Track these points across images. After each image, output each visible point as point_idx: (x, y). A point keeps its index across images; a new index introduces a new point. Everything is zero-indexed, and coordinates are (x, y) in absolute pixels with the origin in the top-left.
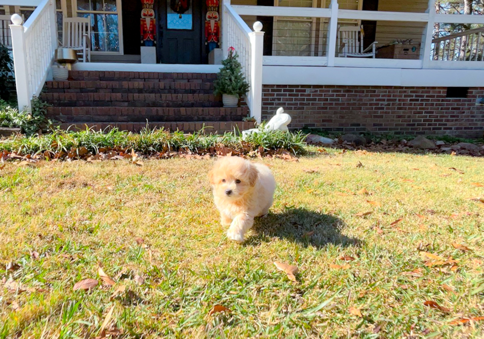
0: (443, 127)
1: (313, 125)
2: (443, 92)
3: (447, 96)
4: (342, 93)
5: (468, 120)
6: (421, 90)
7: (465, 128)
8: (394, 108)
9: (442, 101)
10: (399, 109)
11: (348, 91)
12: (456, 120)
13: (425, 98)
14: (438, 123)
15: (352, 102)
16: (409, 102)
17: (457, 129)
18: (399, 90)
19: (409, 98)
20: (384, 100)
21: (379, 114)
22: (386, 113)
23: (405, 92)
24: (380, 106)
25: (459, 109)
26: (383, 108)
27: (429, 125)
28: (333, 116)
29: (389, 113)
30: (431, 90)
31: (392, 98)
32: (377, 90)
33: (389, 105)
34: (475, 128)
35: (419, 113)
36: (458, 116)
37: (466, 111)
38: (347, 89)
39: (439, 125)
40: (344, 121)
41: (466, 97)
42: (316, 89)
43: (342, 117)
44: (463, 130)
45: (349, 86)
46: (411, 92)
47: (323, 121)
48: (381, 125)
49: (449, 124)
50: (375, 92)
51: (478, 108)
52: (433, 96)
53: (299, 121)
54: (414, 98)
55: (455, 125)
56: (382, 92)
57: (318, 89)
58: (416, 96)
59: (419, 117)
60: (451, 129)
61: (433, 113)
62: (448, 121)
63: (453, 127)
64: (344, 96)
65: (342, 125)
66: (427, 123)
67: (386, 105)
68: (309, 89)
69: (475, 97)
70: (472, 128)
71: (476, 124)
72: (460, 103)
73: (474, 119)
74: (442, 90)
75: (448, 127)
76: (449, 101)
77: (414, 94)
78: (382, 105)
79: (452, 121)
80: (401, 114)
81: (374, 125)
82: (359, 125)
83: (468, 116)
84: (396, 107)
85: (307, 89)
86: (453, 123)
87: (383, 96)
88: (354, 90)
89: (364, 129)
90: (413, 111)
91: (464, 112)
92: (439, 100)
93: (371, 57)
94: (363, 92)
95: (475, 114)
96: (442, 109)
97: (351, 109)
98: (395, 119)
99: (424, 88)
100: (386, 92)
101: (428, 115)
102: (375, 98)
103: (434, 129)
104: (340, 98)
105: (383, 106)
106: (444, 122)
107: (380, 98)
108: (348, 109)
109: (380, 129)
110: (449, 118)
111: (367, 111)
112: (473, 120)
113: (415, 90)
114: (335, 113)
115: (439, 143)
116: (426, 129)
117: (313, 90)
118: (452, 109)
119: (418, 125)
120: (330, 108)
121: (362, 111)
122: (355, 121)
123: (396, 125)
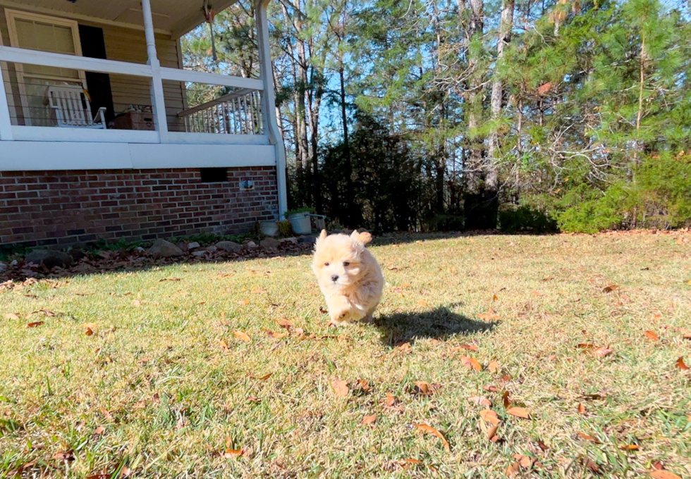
0: (207, 222)
2: (197, 175)
3: (203, 181)
4: (39, 183)
5: (237, 211)
6: (165, 174)
7: (236, 221)
8: (133, 202)
9: (198, 187)
10: (140, 202)
11: (48, 180)
12: (222, 212)
13: (174, 184)
14: (199, 217)
15: (60, 196)
16: (152, 191)
17: (226, 223)
18: (133, 175)
19: (151, 186)
20: (114, 191)
21: (111, 212)
22: (122, 209)
23: (143, 177)
24: (109, 200)
25: (221, 196)
26: (115, 203)
27: (189, 221)
28: (33, 221)
29: (126, 209)
30: (180, 174)
31: (125, 186)
32: (98, 176)
33: (123, 197)
34: (248, 220)
35: (170, 205)
36: (223, 207)
37: (230, 199)
38: (46, 175)
39: (202, 220)
40: (54, 227)
41: (227, 180)
43: (50, 222)
44: (233, 224)
45: (49, 172)
46: (152, 177)
47: (16, 231)
48: (119, 228)
49: (214, 218)
50: (95, 178)
51: (245, 195)
52: (185, 182)
54: (158, 185)
55: (223, 218)
56: (108, 179)
58: (161, 182)
59: (172, 212)
60: (218, 224)
61: (189, 204)
62: (211, 213)
63: (221, 221)
64: (45, 187)
65: (52, 234)
66: (185, 219)
67: (118, 198)
69: (237, 179)
70: (243, 220)
71: (247, 215)
72: (222, 188)
73: (243, 208)
74: (194, 173)
75: (213, 221)
76: (207, 186)
77: (157, 180)
78: (112, 197)
79: (217, 213)
80: (146, 210)
81: (108, 229)
82: (82, 231)
83: (235, 206)
84: (136, 200)
86: (220, 215)
87: (111, 184)
88: (59, 177)
89: (94, 237)
90: (162, 203)
91: (228, 201)
92: (193, 187)
94: (76, 180)
95: (243, 202)
96: (200, 198)
97: (61, 207)
98: (138, 217)
99: (169, 170)
100: (113, 178)
101: (184, 207)
102: (98, 189)
103: (196, 226)
104: (38, 191)
105: (115, 200)
106: (207, 216)
107: (107, 187)
108: (58, 207)
109: (118, 235)
110: (212, 209)
111: (90, 209)
112: (241, 210)
113: (157, 173)
114: (34, 216)
115: (192, 245)
116: (185, 227)
118: (214, 197)
119: (174, 222)
120: (23, 209)
121: (82, 209)
122: (74, 227)
123: (142, 226)
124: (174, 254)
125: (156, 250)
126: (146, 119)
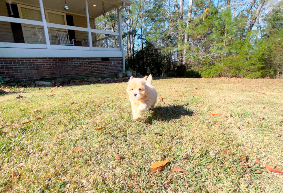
0: (103, 73)
1: (47, 76)
2: (100, 60)
3: (102, 61)
4: (57, 61)
5: (111, 70)
6: (92, 59)
8: (83, 67)
9: (101, 63)
10: (85, 67)
11: (60, 60)
12: (107, 70)
13: (94, 62)
15: (63, 65)
16: (88, 64)
17: (108, 73)
18: (83, 59)
19: (88, 62)
20: (77, 63)
21: (77, 69)
22: (80, 69)
23: (86, 60)
24: (76, 66)
25: (107, 66)
26: (78, 67)
27: (98, 72)
28: (56, 71)
29: (81, 69)
30: (96, 59)
31: (81, 62)
32: (73, 59)
33: (80, 65)
35: (93, 68)
36: (107, 68)
38: (59, 59)
39: (102, 72)
40: (61, 73)
41: (109, 61)
42: (44, 60)
43: (60, 72)
44: (110, 73)
45: (60, 58)
46: (88, 60)
47: (51, 74)
48: (79, 74)
50: (73, 60)
51: (113, 65)
52: (97, 61)
53: (38, 75)
55: (107, 72)
56: (76, 60)
57: (45, 60)
58: (91, 61)
59: (93, 70)
60: (106, 73)
61: (98, 68)
62: (104, 70)
63: (107, 73)
64: (59, 62)
65: (61, 75)
68: (39, 60)
69: (111, 61)
70: (113, 73)
71: (114, 71)
72: (107, 63)
73: (113, 69)
76: (103, 63)
78: (77, 65)
79: (106, 70)
80: (86, 69)
81: (76, 74)
82: (69, 75)
83: (111, 68)
85: (38, 60)
86: (106, 71)
87: (77, 62)
89: (72, 76)
90: (91, 67)
91: (109, 67)
92: (99, 63)
93: (73, 46)
95: (113, 67)
96: (101, 66)
97: (64, 68)
98: (84, 71)
102: (73, 63)
103: (100, 74)
104: (57, 63)
105: (78, 66)
106: (103, 71)
108: (62, 68)
109: (79, 76)
111: (71, 68)
113: (89, 59)
115: (100, 79)
116: (97, 74)
117: (42, 60)
118: (105, 66)
119: (94, 73)
120: (53, 68)
121: (69, 68)
122: (67, 73)
123: (85, 73)
124: (95, 81)
125: (90, 80)
126: (86, 43)
